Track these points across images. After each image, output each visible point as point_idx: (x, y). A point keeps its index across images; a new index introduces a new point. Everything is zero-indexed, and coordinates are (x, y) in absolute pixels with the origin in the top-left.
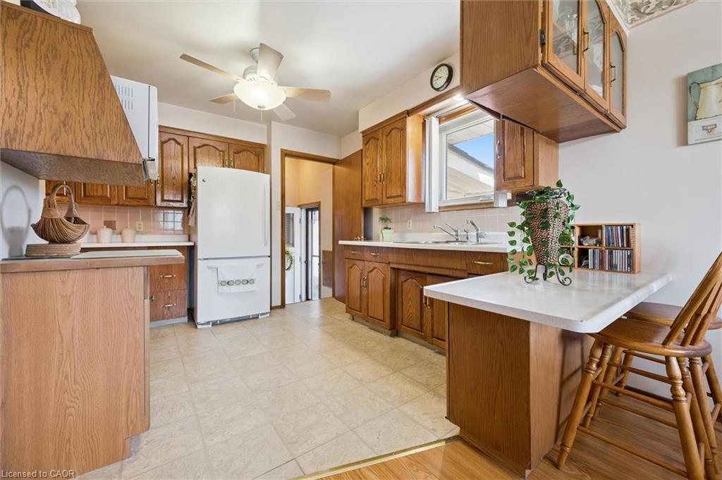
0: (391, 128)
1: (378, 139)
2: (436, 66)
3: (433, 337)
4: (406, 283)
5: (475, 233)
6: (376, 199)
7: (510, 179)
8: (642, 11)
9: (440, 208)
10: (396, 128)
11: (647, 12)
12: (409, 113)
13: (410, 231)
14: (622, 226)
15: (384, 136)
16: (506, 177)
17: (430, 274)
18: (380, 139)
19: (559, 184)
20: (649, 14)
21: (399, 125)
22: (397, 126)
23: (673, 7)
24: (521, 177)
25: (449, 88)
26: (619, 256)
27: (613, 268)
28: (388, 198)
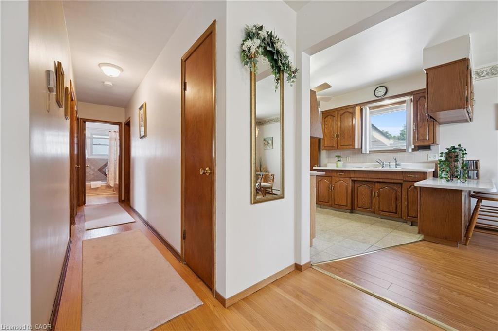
0: (344, 111)
1: (334, 116)
2: (379, 86)
3: (379, 211)
4: (361, 187)
5: (395, 164)
6: (332, 146)
7: (420, 140)
8: (480, 75)
9: (370, 151)
10: (348, 112)
11: (482, 75)
12: (356, 105)
13: (349, 163)
14: (473, 161)
15: (339, 116)
16: (419, 139)
17: (378, 182)
18: (336, 116)
19: (459, 145)
20: (483, 77)
21: (351, 110)
22: (349, 111)
23: (493, 76)
24: (427, 140)
25: (385, 96)
26: (472, 173)
27: (469, 177)
28: (342, 146)
